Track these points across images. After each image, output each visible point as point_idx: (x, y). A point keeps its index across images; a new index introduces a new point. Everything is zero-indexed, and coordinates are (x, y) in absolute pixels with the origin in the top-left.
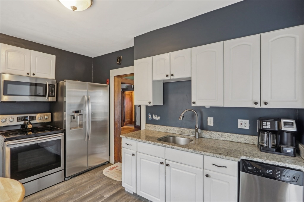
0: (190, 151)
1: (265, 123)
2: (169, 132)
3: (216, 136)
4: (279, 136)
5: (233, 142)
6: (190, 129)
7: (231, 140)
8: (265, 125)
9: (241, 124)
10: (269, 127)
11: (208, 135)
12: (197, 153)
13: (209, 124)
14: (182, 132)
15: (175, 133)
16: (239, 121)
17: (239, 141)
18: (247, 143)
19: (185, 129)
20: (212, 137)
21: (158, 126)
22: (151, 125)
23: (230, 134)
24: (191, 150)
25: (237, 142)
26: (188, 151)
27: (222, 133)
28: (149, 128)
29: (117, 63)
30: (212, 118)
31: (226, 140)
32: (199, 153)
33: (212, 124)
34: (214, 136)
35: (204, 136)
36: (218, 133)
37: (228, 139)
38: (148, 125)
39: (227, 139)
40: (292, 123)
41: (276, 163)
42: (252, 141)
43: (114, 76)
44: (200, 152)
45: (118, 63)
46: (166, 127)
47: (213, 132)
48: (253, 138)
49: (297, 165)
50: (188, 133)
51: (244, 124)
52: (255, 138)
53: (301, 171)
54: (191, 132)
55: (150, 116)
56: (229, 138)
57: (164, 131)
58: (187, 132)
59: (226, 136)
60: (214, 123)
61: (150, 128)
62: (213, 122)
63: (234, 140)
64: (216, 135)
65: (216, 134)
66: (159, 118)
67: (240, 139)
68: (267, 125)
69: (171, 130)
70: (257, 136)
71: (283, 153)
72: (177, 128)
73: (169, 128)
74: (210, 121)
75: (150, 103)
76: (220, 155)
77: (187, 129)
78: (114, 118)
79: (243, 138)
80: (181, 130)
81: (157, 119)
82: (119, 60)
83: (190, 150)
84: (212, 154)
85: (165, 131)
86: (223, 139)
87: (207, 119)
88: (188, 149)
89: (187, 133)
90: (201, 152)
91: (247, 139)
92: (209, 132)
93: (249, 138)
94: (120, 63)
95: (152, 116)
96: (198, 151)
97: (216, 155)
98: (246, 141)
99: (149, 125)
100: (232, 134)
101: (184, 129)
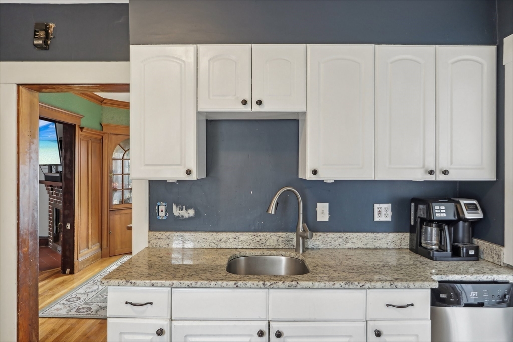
0: (339, 287)
1: (438, 208)
2: (223, 245)
3: (337, 241)
4: (453, 228)
5: (367, 249)
6: (280, 234)
7: (363, 247)
8: (439, 211)
9: (380, 212)
10: (445, 215)
11: (320, 243)
12: (355, 287)
13: (319, 219)
14: (260, 243)
15: (240, 247)
16: (376, 206)
17: (377, 246)
18: (390, 248)
19: (268, 234)
20: (328, 245)
21: (193, 234)
22: (168, 234)
23: (361, 235)
24: (340, 283)
25: (374, 249)
26: (333, 287)
27: (347, 235)
28: (162, 244)
29: (36, 42)
30: (327, 205)
31: (354, 247)
32: (359, 287)
33: (326, 218)
34: (332, 242)
35: (312, 245)
36: (339, 234)
37: (359, 245)
38: (157, 234)
39: (356, 245)
40: (475, 204)
41: (481, 277)
42: (398, 243)
43: (18, 85)
44: (361, 285)
45: (40, 42)
46: (215, 234)
47: (331, 235)
48: (400, 237)
49: (506, 275)
50: (276, 243)
51: (383, 212)
52: (403, 237)
53: (507, 283)
54: (280, 240)
55: (163, 207)
56: (359, 242)
57: (209, 247)
58: (271, 241)
59: (354, 240)
60: (329, 214)
61: (167, 241)
62: (328, 212)
63: (368, 246)
64: (335, 241)
65: (336, 239)
66: (192, 213)
67: (379, 242)
68: (442, 211)
69: (231, 240)
70: (407, 232)
71: (463, 257)
72: (247, 234)
73: (223, 236)
74: (323, 212)
75: (189, 172)
76: (403, 283)
77: (272, 234)
78: (18, 224)
79: (384, 240)
80: (258, 239)
81: (186, 216)
82: (42, 34)
83: (338, 285)
84: (387, 283)
85: (214, 245)
86: (349, 247)
87: (316, 207)
88: (333, 283)
89: (272, 244)
90: (364, 283)
91: (391, 241)
92: (321, 234)
93: (393, 238)
94: (45, 42)
95: (169, 210)
96: (356, 283)
97: (396, 283)
98: (389, 243)
99: (162, 233)
100: (365, 234)
101: (265, 234)
